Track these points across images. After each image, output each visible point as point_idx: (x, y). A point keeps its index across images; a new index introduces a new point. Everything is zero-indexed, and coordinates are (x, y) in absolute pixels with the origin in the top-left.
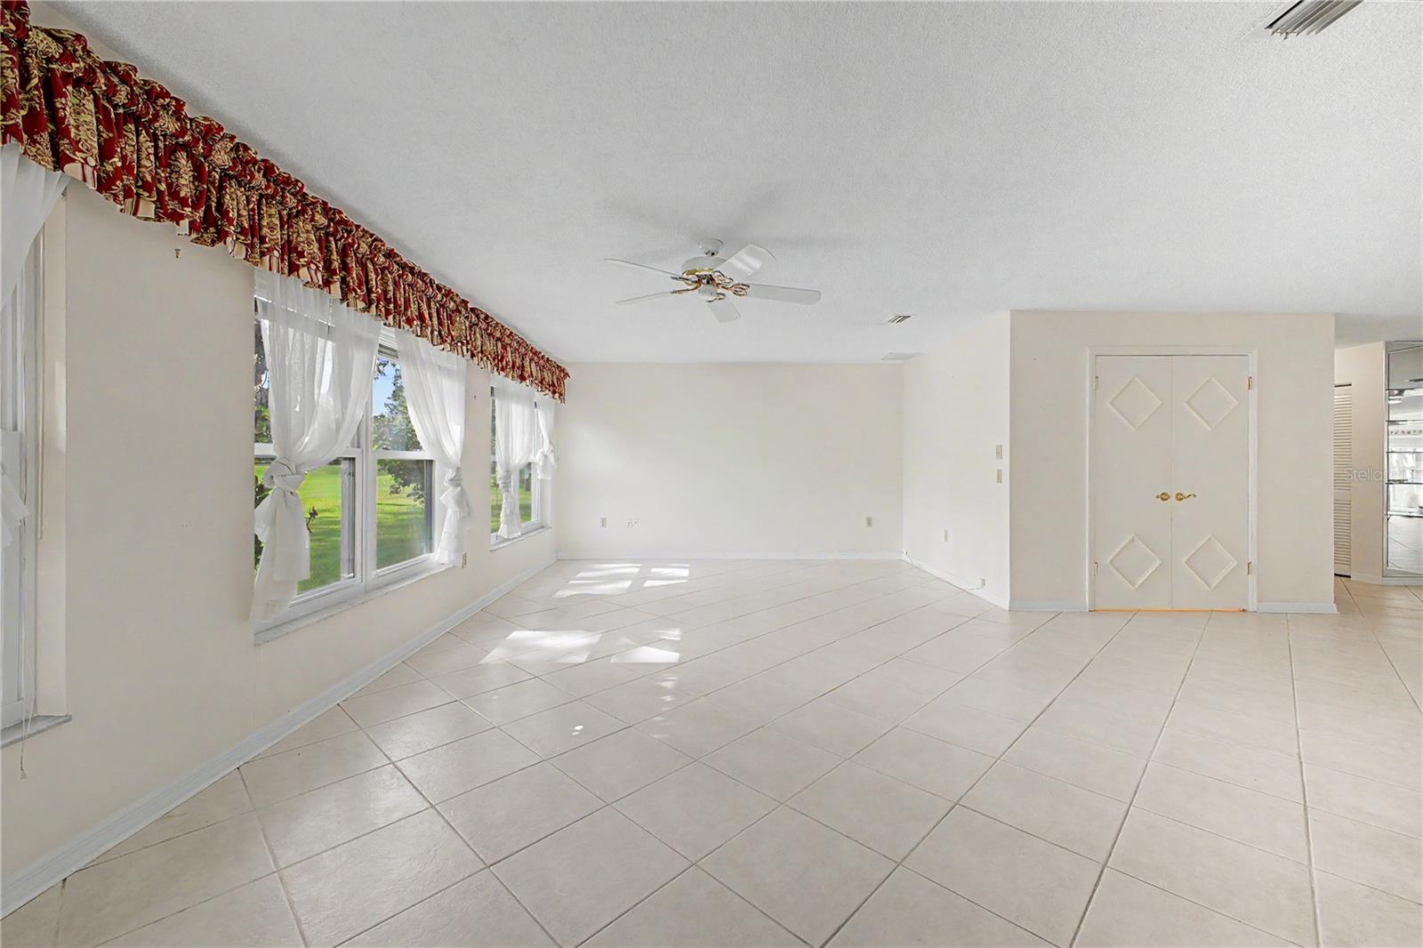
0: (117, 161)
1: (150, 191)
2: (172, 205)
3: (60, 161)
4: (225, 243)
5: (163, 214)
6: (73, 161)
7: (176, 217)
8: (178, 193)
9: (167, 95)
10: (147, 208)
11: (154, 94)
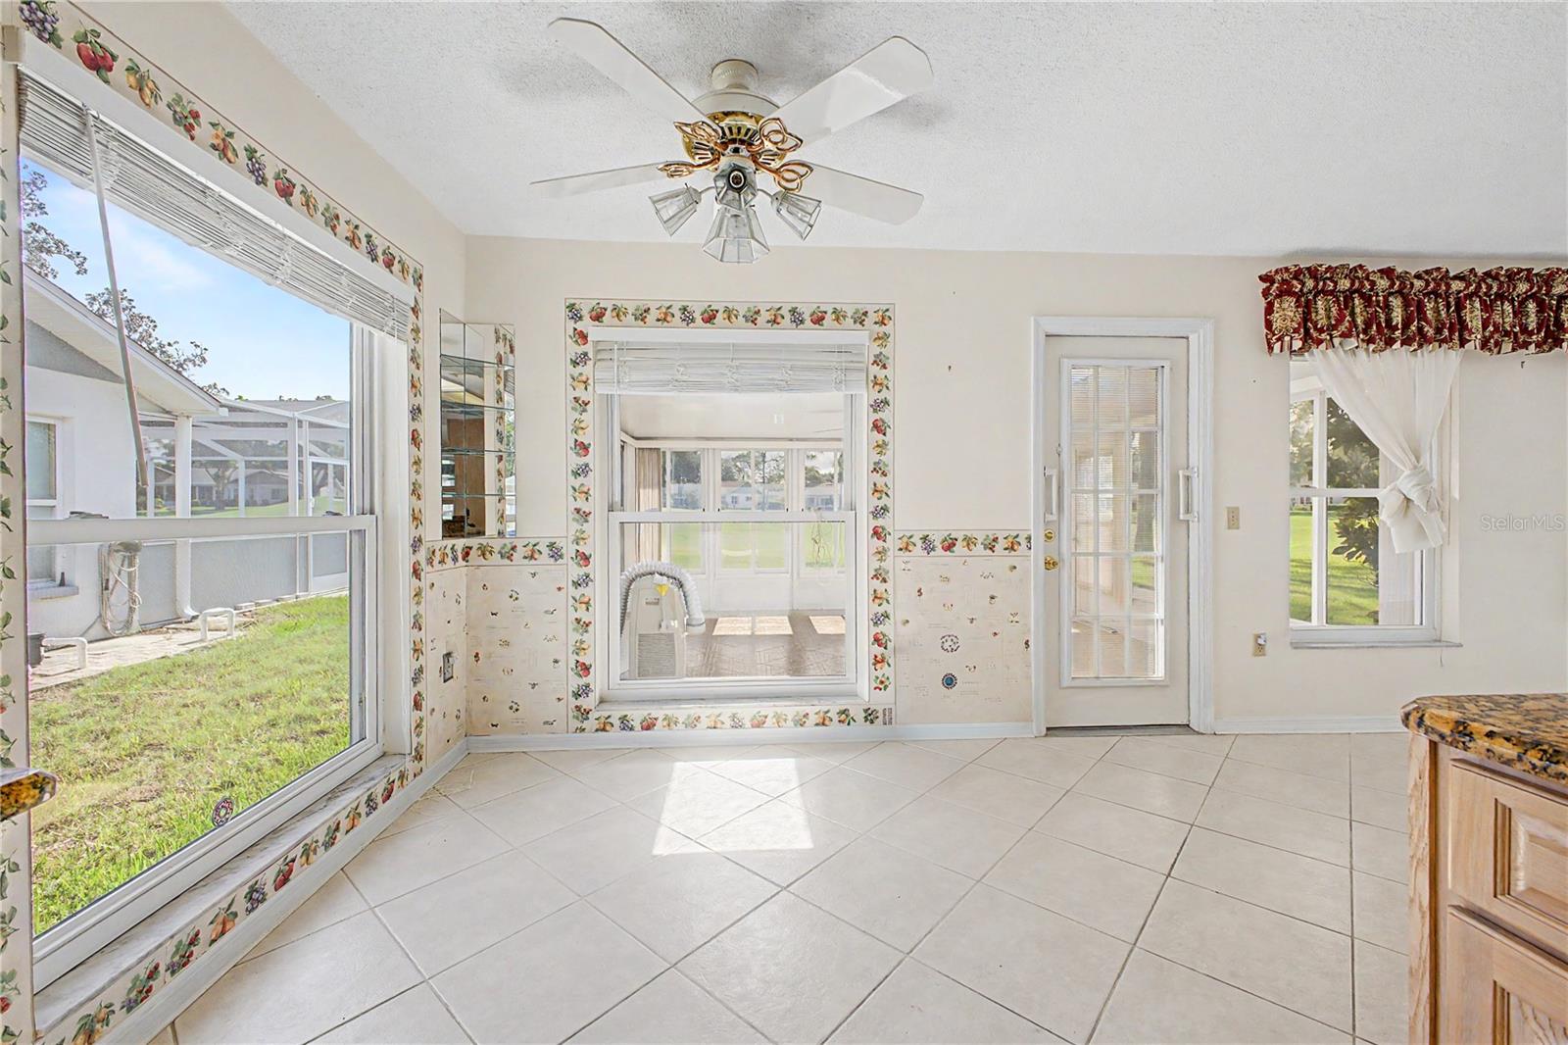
0: (1491, 328)
1: (1509, 336)
2: (1522, 338)
3: (1463, 343)
4: (1561, 347)
5: (1519, 345)
6: (1470, 341)
7: (1526, 345)
8: (1527, 328)
9: (1522, 270)
10: (1507, 346)
11: (1512, 276)
